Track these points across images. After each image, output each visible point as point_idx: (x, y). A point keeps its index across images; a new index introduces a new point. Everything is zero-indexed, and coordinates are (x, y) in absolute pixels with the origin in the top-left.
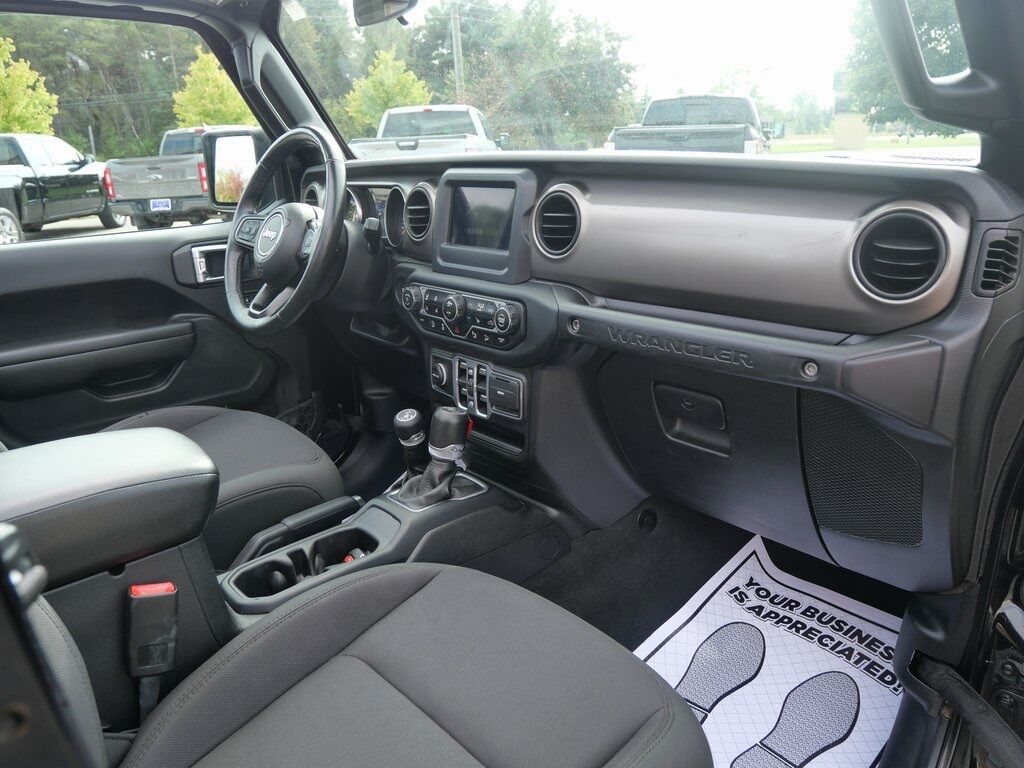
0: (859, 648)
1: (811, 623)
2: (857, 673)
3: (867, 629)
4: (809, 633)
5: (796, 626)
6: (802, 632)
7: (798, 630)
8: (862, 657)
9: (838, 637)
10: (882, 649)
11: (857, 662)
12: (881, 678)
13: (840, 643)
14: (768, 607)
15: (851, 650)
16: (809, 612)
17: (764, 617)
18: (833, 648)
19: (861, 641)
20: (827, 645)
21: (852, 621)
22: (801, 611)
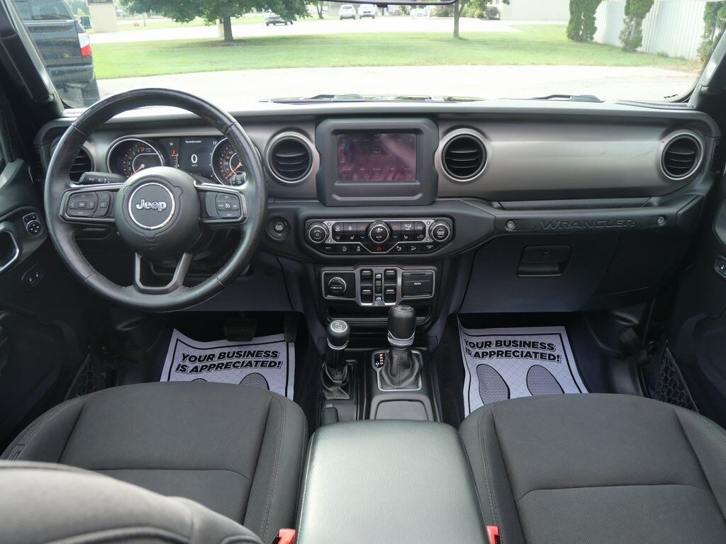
0: (531, 350)
1: (504, 349)
2: (539, 362)
3: (527, 339)
4: (507, 354)
5: (499, 354)
6: (504, 355)
7: (502, 356)
8: (536, 353)
9: (519, 349)
10: (539, 346)
11: (536, 357)
12: (549, 359)
13: (522, 352)
14: (480, 351)
15: (528, 352)
16: (498, 344)
17: (483, 357)
18: (522, 356)
19: (529, 346)
20: (518, 356)
21: (519, 339)
22: (494, 345)
